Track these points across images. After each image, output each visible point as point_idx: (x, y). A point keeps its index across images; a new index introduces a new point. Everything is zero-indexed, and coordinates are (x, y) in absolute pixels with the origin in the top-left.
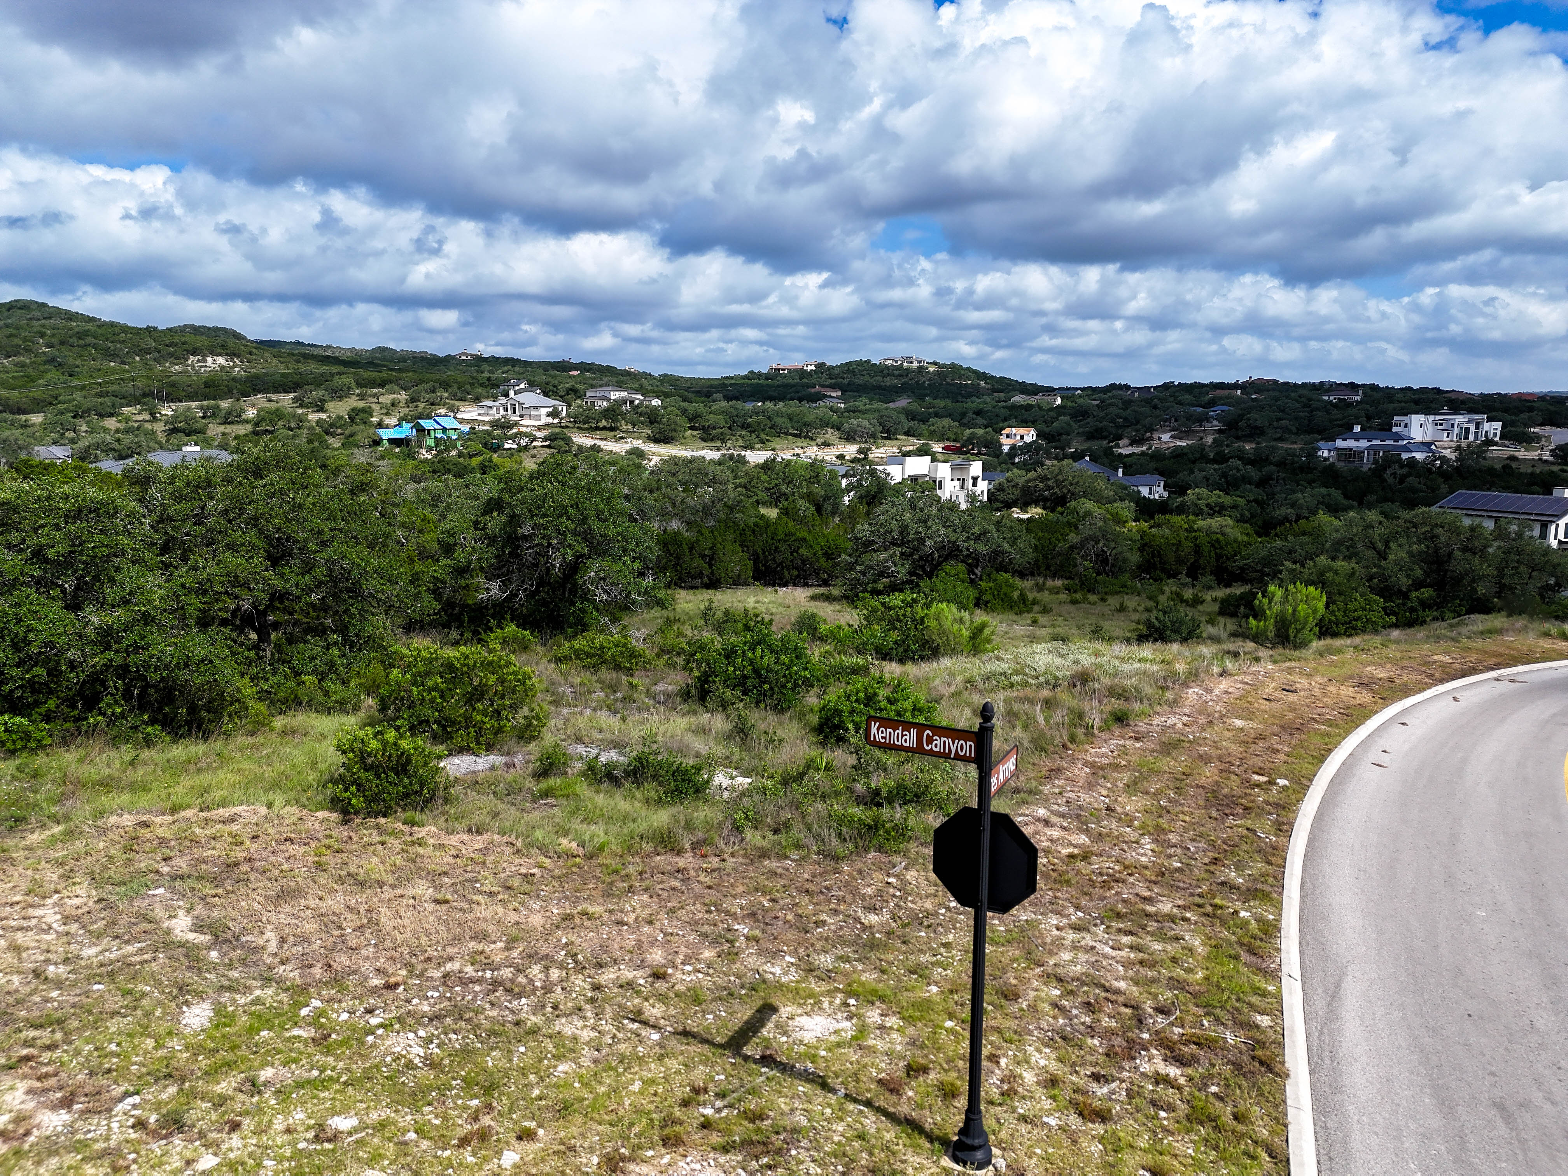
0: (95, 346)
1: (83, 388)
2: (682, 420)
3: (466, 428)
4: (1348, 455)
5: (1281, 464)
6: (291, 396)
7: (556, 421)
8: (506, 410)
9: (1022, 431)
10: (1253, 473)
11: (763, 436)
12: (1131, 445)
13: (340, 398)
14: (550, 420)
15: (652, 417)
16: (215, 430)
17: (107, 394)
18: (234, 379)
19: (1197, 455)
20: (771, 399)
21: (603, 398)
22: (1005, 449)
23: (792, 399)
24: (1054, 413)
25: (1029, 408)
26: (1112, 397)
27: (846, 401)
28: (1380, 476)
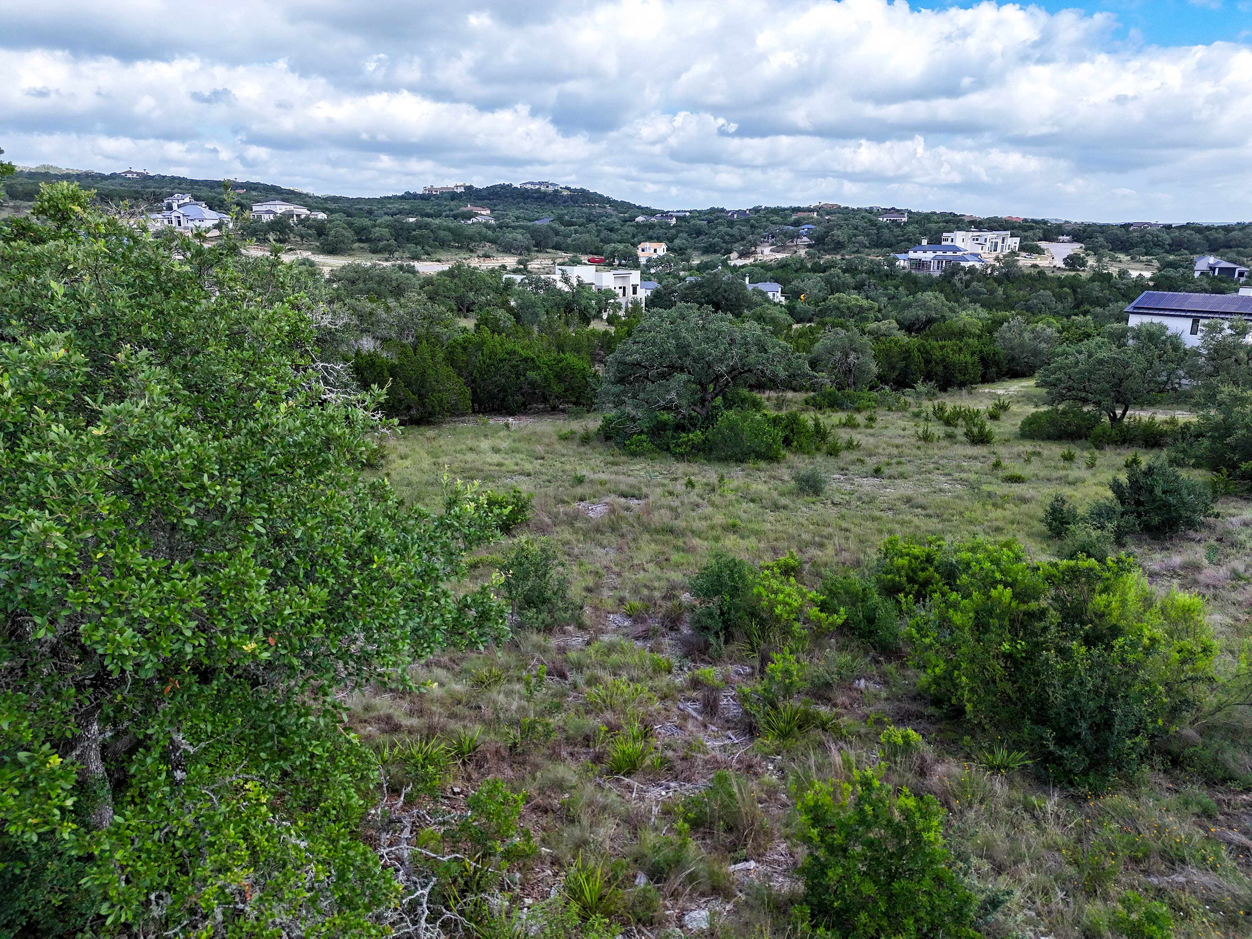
2: (349, 233)
4: (919, 264)
5: (870, 272)
7: (224, 233)
8: (170, 222)
9: (655, 245)
10: (849, 278)
11: (427, 248)
12: (740, 257)
14: (215, 231)
15: (320, 230)
19: (798, 266)
20: (428, 215)
21: (268, 212)
22: (643, 261)
23: (447, 216)
24: (673, 231)
25: (652, 226)
26: (718, 218)
27: (496, 218)
28: (949, 282)
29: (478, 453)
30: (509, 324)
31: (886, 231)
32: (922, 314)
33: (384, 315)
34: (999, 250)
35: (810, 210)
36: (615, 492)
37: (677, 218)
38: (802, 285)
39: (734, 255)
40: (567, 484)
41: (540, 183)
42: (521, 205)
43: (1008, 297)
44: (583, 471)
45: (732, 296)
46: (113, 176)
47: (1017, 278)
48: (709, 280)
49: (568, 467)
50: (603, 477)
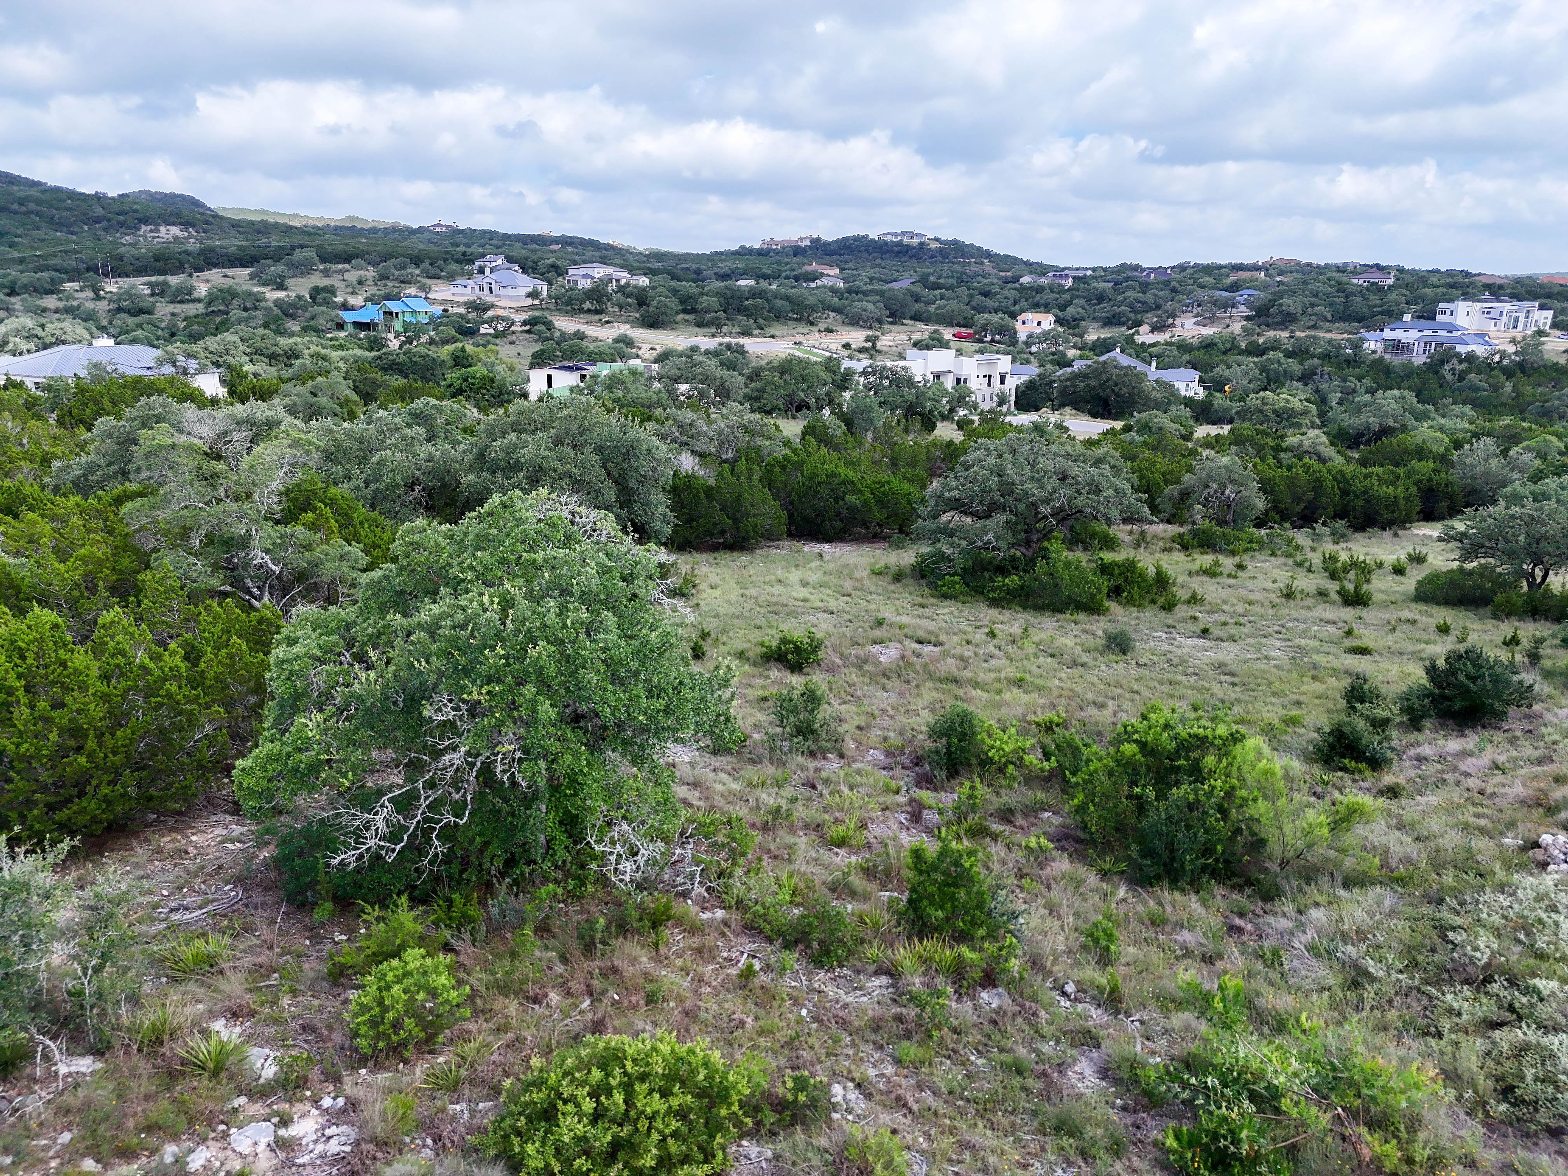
0: (37, 214)
1: (21, 261)
2: (673, 303)
3: (437, 310)
4: (1398, 347)
5: (1326, 357)
6: (248, 271)
7: (537, 302)
8: (481, 289)
9: (1039, 317)
10: (1294, 365)
11: (761, 321)
12: (1152, 332)
13: (303, 274)
14: (529, 302)
15: (641, 299)
16: (164, 309)
17: (47, 268)
18: (187, 252)
19: (1228, 346)
20: (765, 277)
21: (586, 276)
22: (1022, 336)
23: (787, 278)
24: (1067, 296)
25: (1039, 290)
26: (1127, 279)
27: (845, 280)
28: (1437, 373)
29: (786, 585)
30: (839, 432)
31: (1358, 299)
32: (1374, 422)
33: (705, 428)
34: (1520, 327)
35: (1256, 268)
36: (911, 638)
37: (1074, 278)
38: (1227, 373)
39: (1145, 328)
40: (866, 625)
41: (903, 234)
42: (879, 261)
43: (1518, 395)
44: (888, 613)
45: (1125, 390)
46: (421, 230)
47: (1536, 370)
48: (1096, 369)
49: (873, 607)
50: (905, 619)
